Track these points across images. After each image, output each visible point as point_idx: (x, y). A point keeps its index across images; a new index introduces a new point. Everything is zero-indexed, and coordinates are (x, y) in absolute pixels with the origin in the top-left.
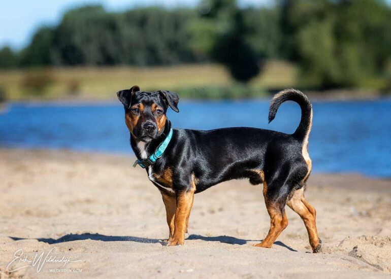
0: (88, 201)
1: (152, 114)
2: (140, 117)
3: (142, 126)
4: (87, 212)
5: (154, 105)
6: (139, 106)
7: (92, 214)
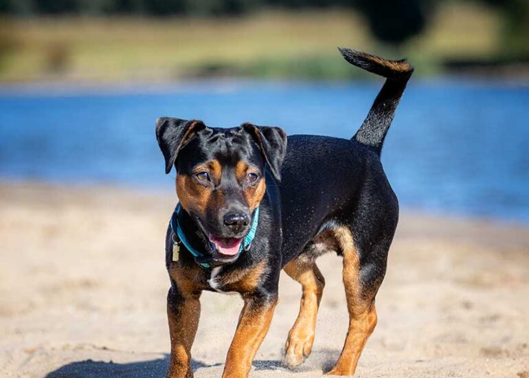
0: (87, 284)
1: (237, 186)
2: (214, 193)
3: (221, 217)
4: (84, 306)
5: (241, 166)
6: (211, 167)
7: (94, 309)
